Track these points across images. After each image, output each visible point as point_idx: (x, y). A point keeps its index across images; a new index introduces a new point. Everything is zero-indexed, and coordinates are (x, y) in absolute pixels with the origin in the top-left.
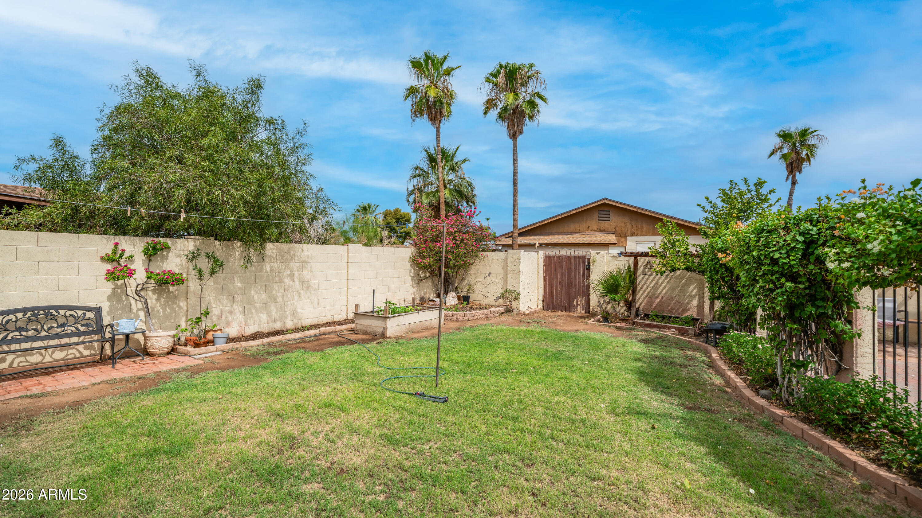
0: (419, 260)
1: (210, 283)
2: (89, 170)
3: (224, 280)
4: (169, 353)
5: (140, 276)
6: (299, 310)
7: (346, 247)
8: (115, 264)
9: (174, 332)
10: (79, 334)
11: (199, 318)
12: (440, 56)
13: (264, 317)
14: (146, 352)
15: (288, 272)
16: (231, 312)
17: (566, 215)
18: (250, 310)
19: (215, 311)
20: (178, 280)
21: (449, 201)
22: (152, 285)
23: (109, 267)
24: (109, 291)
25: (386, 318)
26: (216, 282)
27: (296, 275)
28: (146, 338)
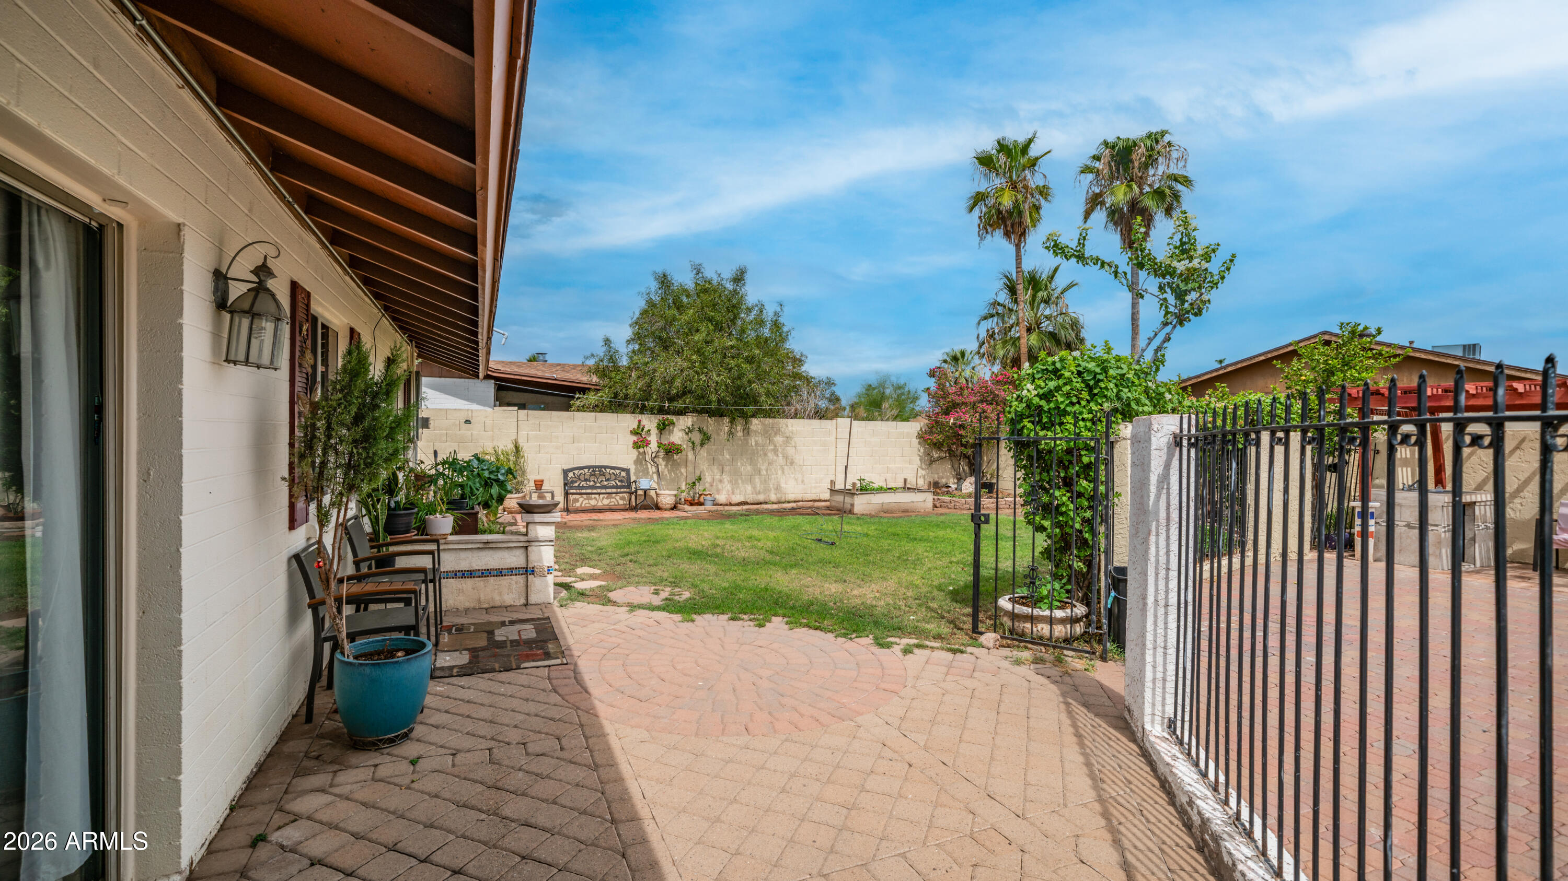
0: (927, 436)
1: (703, 452)
2: (624, 362)
3: (715, 451)
4: (672, 509)
5: (654, 446)
6: (783, 485)
7: (834, 421)
8: (639, 436)
9: (675, 492)
10: (617, 487)
11: (694, 483)
12: (1022, 139)
13: (749, 488)
14: (658, 508)
15: (771, 447)
16: (721, 481)
17: (1245, 364)
18: (736, 481)
19: (708, 478)
20: (678, 450)
21: (1034, 351)
22: (662, 454)
23: (635, 438)
24: (635, 457)
25: (854, 494)
26: (708, 453)
27: (780, 450)
28: (657, 495)
